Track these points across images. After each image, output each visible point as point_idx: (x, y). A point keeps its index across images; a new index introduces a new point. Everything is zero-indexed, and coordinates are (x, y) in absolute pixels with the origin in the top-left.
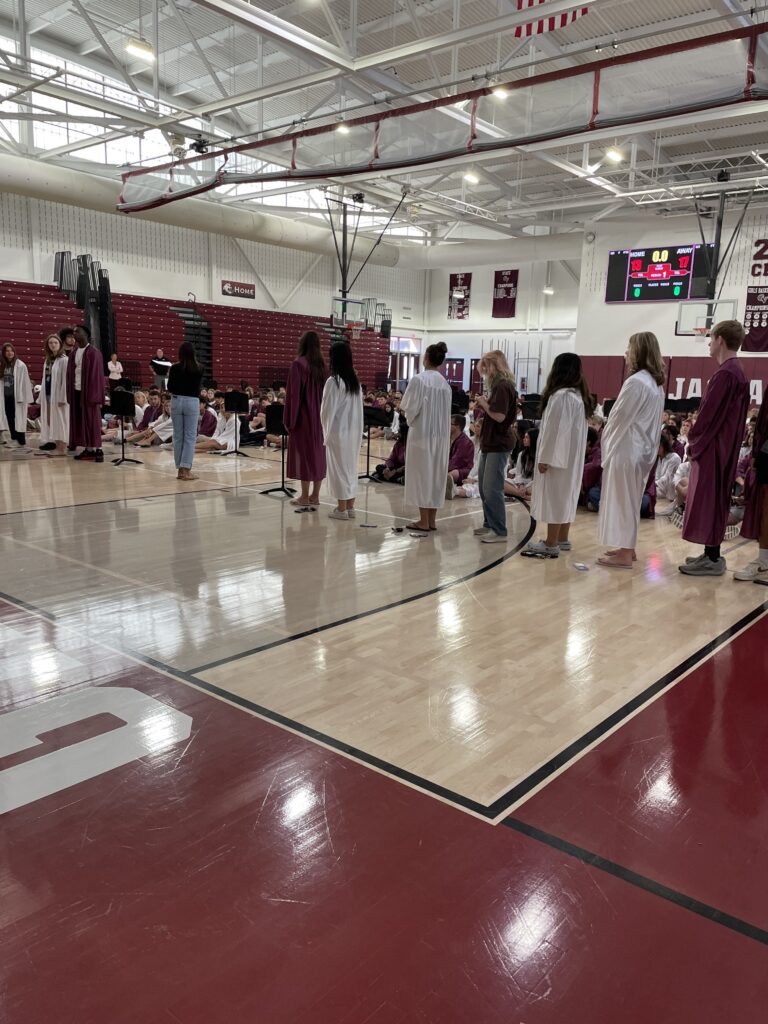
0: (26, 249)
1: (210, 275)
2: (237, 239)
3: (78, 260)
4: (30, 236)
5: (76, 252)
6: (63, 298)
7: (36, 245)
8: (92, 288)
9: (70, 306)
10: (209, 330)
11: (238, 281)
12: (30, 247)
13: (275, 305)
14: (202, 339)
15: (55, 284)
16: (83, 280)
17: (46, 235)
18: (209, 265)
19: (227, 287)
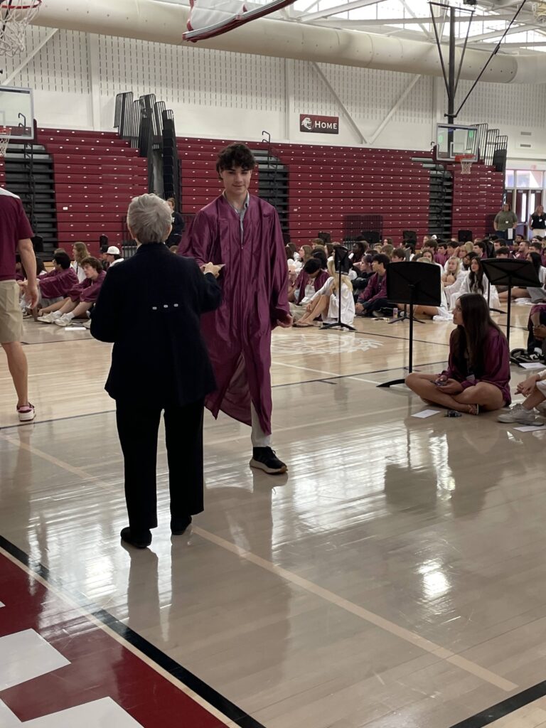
0: (85, 93)
1: (286, 110)
2: (319, 64)
3: (140, 101)
4: (89, 77)
5: (138, 92)
6: (124, 146)
7: (95, 87)
8: (155, 133)
9: (132, 154)
10: (285, 174)
11: (319, 114)
12: (90, 90)
13: (362, 140)
14: (278, 186)
15: (116, 130)
16: (146, 124)
17: (106, 74)
18: (286, 98)
19: (306, 122)
